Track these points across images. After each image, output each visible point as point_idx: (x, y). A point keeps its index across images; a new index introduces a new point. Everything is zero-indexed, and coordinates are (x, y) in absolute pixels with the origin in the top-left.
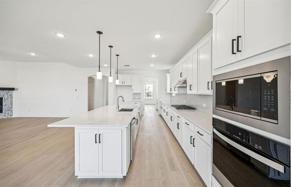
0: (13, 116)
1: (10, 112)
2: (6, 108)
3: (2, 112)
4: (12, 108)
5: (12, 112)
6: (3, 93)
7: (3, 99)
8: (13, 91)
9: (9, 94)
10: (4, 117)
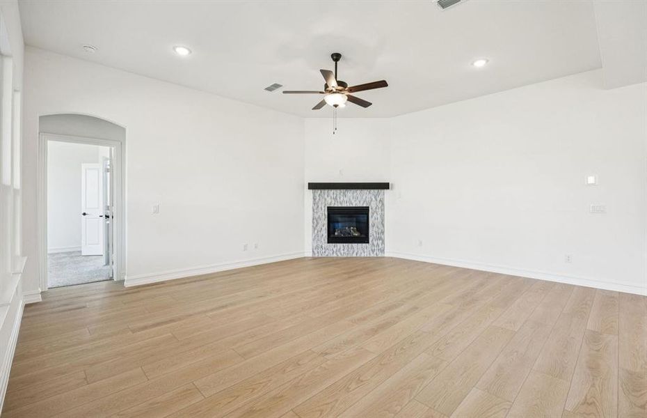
0: (386, 255)
1: (380, 242)
2: (375, 234)
3: (368, 242)
4: (383, 232)
5: (383, 243)
6: (370, 195)
7: (370, 209)
8: (385, 191)
9: (378, 199)
10: (372, 255)
